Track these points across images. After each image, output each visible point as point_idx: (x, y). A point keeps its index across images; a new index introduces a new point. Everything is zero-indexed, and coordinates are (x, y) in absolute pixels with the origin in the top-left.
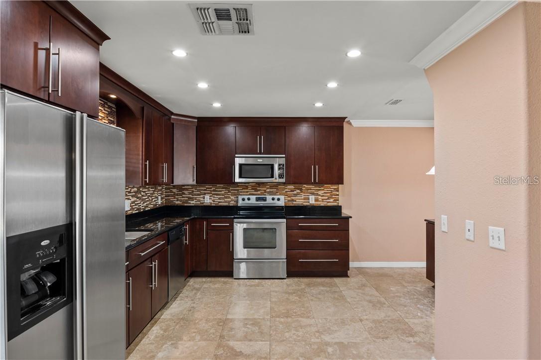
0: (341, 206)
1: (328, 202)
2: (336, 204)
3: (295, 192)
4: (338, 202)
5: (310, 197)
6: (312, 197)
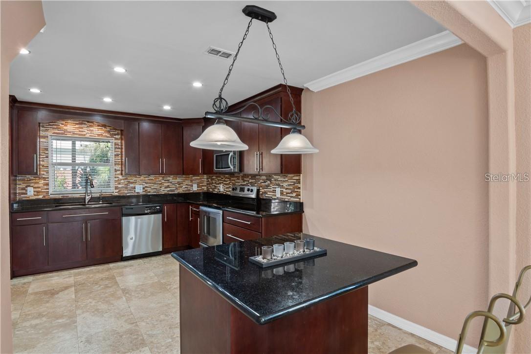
0: (303, 203)
1: (291, 197)
2: (298, 200)
3: (266, 184)
4: (299, 197)
5: (277, 189)
6: (278, 190)
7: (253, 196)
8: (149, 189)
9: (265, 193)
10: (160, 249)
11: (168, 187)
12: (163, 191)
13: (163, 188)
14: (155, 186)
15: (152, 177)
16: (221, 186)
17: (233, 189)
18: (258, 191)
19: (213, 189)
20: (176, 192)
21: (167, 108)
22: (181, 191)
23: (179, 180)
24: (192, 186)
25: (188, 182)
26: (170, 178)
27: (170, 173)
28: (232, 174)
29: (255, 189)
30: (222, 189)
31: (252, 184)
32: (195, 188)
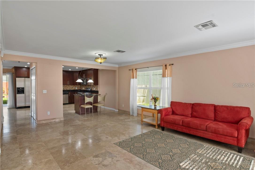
0: (98, 91)
6: (94, 88)
7: (90, 90)
8: (65, 89)
9: (92, 89)
10: (68, 103)
11: (69, 88)
12: (68, 89)
13: (68, 88)
14: (66, 88)
15: (65, 86)
16: (83, 88)
17: (86, 89)
18: (91, 89)
19: (81, 89)
20: (71, 89)
21: (70, 70)
22: (73, 89)
23: (72, 86)
24: (76, 88)
25: (75, 87)
26: (70, 86)
27: (70, 85)
28: (86, 85)
29: (90, 88)
30: (83, 89)
31: (90, 87)
32: (77, 89)
